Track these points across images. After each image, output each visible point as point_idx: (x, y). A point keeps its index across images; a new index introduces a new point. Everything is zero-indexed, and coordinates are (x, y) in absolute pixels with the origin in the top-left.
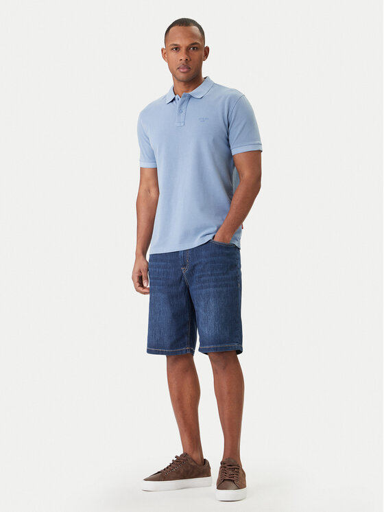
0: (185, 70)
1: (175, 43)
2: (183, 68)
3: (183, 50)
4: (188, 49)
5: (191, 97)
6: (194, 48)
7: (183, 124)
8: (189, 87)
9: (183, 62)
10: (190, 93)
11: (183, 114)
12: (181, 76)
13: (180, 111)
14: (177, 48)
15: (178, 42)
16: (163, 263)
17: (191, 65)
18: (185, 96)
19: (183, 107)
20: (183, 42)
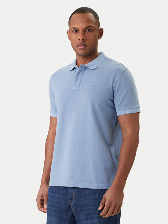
0: (82, 47)
1: (75, 27)
2: (81, 46)
3: (81, 32)
4: (84, 31)
5: (86, 68)
6: (89, 30)
7: (78, 89)
8: (86, 60)
9: (81, 41)
10: (86, 65)
11: (79, 81)
12: (80, 52)
13: (77, 77)
14: (77, 31)
15: (76, 26)
16: (57, 195)
17: (87, 43)
18: (82, 67)
19: (80, 76)
20: (81, 26)
